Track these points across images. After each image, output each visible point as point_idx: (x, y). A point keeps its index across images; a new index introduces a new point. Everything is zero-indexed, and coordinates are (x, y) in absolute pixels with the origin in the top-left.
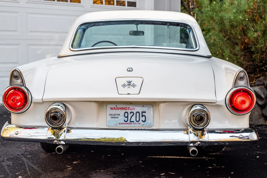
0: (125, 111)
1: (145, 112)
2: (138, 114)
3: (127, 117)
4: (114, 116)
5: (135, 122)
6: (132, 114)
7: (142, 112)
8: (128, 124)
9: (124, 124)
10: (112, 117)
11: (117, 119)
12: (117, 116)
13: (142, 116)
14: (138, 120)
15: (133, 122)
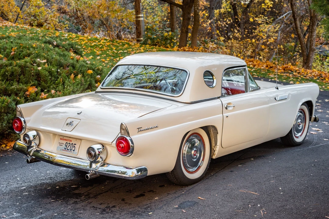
0: (67, 142)
1: (76, 144)
2: (72, 145)
3: (66, 146)
4: (61, 144)
5: (69, 150)
6: (69, 144)
7: (75, 144)
8: (66, 151)
9: (64, 150)
10: (60, 145)
11: (61, 146)
12: (62, 145)
13: (74, 147)
14: (71, 149)
15: (68, 150)
